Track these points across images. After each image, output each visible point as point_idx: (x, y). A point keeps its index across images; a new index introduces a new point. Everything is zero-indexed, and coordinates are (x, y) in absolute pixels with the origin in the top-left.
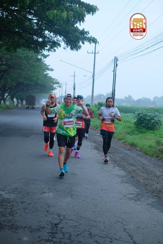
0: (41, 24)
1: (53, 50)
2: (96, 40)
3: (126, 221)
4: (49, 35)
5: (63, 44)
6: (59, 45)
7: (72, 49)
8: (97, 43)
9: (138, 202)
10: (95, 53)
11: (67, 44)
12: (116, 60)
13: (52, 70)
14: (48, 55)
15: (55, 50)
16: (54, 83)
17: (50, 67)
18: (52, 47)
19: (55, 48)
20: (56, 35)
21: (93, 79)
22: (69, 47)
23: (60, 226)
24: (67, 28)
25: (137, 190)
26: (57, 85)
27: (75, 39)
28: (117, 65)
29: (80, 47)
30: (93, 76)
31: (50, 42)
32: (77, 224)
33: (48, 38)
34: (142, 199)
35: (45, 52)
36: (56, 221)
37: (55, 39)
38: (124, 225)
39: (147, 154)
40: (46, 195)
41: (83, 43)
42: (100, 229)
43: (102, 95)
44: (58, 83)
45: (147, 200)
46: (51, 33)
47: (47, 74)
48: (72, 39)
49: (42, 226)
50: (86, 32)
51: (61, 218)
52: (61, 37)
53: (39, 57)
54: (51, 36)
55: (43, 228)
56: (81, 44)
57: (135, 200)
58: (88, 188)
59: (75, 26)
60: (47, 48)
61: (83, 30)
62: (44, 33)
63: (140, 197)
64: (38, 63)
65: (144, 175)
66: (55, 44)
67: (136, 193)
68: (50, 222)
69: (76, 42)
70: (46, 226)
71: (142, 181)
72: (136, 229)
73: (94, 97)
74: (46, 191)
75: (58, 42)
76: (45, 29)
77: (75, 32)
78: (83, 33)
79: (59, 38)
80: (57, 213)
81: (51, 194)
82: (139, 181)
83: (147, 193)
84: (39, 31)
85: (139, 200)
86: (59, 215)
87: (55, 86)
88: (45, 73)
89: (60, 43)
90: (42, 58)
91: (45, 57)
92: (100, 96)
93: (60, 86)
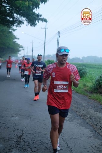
0: (12, 9)
1: (19, 26)
2: (46, 20)
3: (64, 134)
4: (17, 16)
5: (25, 22)
6: (23, 23)
7: (31, 25)
8: (47, 22)
9: (72, 122)
10: (46, 29)
11: (28, 23)
12: (59, 33)
13: (18, 39)
14: (16, 30)
15: (20, 26)
16: (20, 47)
17: (17, 37)
18: (18, 24)
19: (20, 25)
20: (21, 16)
21: (45, 45)
22: (30, 25)
23: (23, 137)
24: (28, 12)
25: (71, 115)
26: (22, 48)
27: (33, 19)
28: (59, 36)
29: (36, 24)
30: (45, 43)
31: (17, 21)
32: (33, 136)
33: (16, 18)
34: (74, 121)
35: (14, 27)
36: (20, 134)
37: (21, 19)
38: (63, 136)
39: (77, 92)
40: (14, 118)
41: (39, 22)
42: (48, 139)
43: (50, 55)
44: (22, 47)
45: (77, 121)
46: (18, 15)
47: (15, 41)
48: (31, 19)
49: (11, 137)
50: (40, 15)
51: (24, 132)
52: (24, 18)
53: (10, 30)
54: (18, 17)
55: (12, 138)
56: (37, 22)
57: (70, 121)
58: (40, 114)
59: (33, 11)
60: (16, 25)
61: (39, 14)
62: (13, 16)
63: (73, 119)
64: (10, 35)
65: (75, 105)
66: (20, 22)
67: (70, 116)
68: (16, 135)
69: (33, 21)
70: (14, 137)
71: (74, 109)
72: (70, 139)
73: (45, 57)
74: (14, 115)
75: (22, 21)
76: (14, 13)
77: (33, 15)
78: (38, 15)
79: (23, 19)
80: (21, 130)
81: (17, 117)
82: (72, 109)
83: (77, 117)
84: (11, 14)
85: (72, 121)
86: (22, 131)
87: (20, 49)
88: (14, 41)
89: (24, 22)
90: (12, 31)
91: (14, 30)
92: (49, 56)
93: (23, 49)
